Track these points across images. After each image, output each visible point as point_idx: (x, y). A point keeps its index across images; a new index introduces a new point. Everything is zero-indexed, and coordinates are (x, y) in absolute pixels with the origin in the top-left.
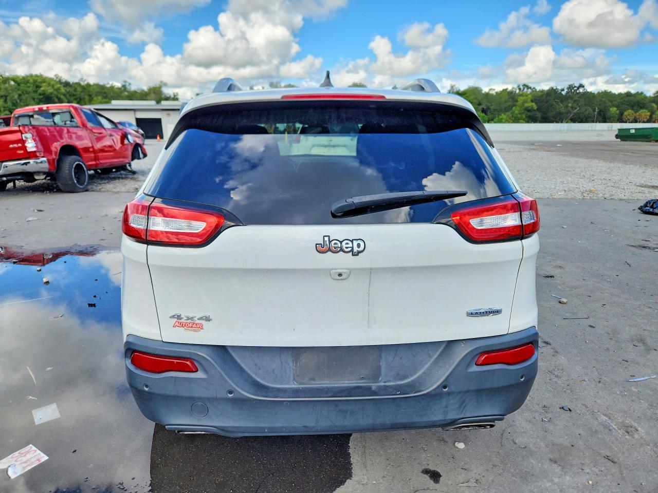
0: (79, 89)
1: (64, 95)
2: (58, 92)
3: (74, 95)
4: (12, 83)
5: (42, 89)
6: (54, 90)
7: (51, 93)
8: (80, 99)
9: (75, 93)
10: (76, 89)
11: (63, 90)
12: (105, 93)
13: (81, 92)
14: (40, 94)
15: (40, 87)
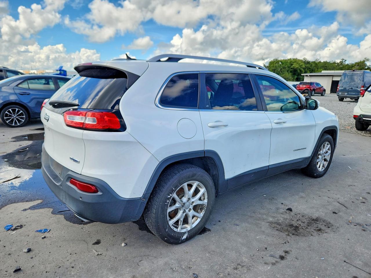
0: (314, 65)
1: (304, 69)
2: (301, 67)
3: (310, 68)
4: (280, 63)
5: (293, 66)
6: (299, 66)
7: (297, 68)
8: (313, 70)
9: (310, 67)
10: (312, 65)
11: (304, 66)
12: (326, 67)
13: (314, 66)
14: (291, 69)
15: (293, 65)
